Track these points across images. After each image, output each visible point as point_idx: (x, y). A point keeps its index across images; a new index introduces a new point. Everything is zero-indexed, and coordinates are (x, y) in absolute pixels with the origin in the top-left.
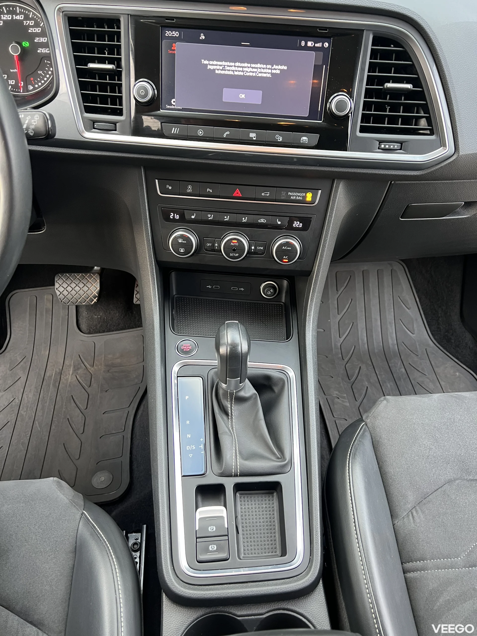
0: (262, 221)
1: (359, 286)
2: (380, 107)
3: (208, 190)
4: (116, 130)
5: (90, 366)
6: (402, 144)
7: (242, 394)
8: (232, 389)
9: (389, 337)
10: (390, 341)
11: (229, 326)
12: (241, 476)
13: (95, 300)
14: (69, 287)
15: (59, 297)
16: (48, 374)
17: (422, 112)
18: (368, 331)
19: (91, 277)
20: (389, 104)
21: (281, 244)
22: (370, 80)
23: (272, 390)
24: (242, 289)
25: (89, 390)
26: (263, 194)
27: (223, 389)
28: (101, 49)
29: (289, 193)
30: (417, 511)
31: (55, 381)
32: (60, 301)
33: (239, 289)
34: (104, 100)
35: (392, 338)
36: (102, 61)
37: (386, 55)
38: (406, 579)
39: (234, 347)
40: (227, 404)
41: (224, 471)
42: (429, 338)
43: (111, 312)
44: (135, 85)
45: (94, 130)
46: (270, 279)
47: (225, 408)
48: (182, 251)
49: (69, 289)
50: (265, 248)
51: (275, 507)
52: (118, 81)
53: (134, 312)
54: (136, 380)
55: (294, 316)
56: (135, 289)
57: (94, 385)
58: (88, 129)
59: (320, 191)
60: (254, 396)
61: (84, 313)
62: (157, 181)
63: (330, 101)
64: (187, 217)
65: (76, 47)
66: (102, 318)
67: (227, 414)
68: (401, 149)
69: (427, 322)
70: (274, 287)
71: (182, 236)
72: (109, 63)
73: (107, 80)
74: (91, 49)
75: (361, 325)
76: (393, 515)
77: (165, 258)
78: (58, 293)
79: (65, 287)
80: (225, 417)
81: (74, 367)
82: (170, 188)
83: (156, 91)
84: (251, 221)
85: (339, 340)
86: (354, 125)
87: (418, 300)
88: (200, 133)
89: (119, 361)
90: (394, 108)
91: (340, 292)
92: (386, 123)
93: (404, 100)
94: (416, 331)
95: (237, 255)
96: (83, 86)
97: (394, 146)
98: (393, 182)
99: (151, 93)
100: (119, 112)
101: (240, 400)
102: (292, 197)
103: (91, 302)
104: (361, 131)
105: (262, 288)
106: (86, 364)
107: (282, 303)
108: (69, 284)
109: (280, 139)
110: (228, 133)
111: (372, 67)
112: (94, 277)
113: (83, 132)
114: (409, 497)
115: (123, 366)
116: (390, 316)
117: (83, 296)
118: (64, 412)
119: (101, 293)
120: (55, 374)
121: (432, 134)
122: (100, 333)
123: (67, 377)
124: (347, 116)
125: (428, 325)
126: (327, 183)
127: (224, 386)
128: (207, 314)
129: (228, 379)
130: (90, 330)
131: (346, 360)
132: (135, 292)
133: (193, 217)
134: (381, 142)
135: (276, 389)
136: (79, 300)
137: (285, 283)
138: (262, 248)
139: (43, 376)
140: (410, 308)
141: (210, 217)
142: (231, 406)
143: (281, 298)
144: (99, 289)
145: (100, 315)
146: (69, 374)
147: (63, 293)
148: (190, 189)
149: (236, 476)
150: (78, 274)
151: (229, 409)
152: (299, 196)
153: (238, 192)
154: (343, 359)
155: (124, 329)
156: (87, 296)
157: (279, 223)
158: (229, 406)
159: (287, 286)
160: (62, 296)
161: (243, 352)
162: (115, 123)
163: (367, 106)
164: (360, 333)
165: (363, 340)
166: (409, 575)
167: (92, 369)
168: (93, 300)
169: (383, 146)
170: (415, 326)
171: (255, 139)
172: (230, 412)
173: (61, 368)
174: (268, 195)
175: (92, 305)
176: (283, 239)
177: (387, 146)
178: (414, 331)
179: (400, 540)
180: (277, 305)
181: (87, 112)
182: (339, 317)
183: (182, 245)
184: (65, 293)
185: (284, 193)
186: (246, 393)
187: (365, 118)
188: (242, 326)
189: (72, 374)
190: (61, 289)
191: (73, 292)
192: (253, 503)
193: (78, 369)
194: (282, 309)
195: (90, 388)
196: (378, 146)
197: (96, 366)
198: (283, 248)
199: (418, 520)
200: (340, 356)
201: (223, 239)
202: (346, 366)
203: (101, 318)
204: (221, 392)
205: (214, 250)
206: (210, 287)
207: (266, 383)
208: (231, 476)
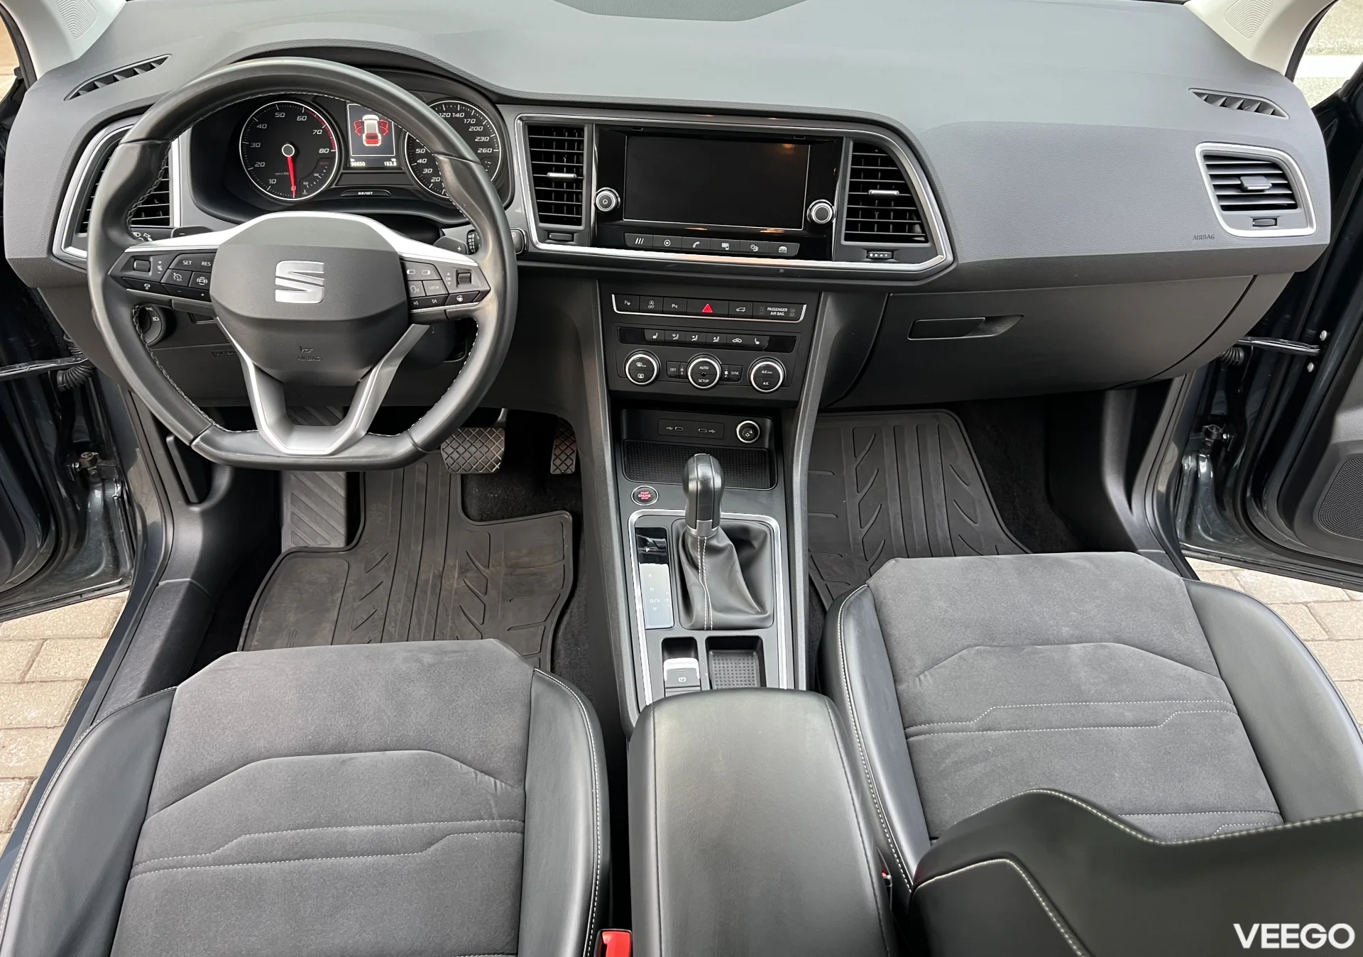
0: (737, 340)
1: (889, 451)
2: (868, 213)
3: (673, 305)
4: (573, 241)
5: (484, 566)
6: (893, 252)
7: (714, 542)
8: (703, 535)
9: (938, 527)
10: (940, 533)
11: (698, 459)
12: (714, 629)
13: (497, 466)
14: (461, 447)
15: (445, 462)
16: (422, 577)
17: (915, 218)
18: (905, 517)
19: (491, 433)
20: (877, 210)
21: (760, 367)
22: (853, 187)
23: (751, 545)
24: (713, 431)
25: (485, 599)
26: (738, 310)
27: (692, 536)
28: (559, 157)
29: (768, 309)
30: (925, 676)
31: (434, 587)
32: (447, 467)
33: (708, 431)
34: (559, 209)
35: (942, 529)
36: (559, 170)
37: (872, 161)
38: (908, 743)
39: (705, 482)
40: (697, 555)
41: (695, 622)
42: (1001, 530)
43: (515, 488)
44: (597, 195)
45: (548, 241)
46: (749, 418)
47: (695, 560)
48: (641, 377)
49: (461, 450)
50: (741, 374)
51: (755, 667)
52: (576, 189)
53: (548, 490)
54: (554, 586)
55: (780, 462)
56: (553, 452)
57: (492, 592)
58: (542, 241)
59: (805, 306)
60: (729, 548)
61: (474, 490)
62: (613, 296)
63: (810, 207)
64: (647, 337)
65: (534, 156)
66: (501, 498)
67: (697, 568)
68: (892, 258)
69: (997, 506)
70: (753, 427)
71: (641, 360)
72: (567, 172)
73: (563, 188)
74: (548, 157)
75: (894, 509)
76: (896, 681)
77: (619, 386)
78: (445, 456)
79: (455, 448)
80: (695, 571)
81: (461, 568)
82: (629, 304)
83: (619, 199)
84: (724, 341)
85: (861, 532)
86: (838, 232)
87: (981, 471)
88: (667, 243)
89: (526, 559)
90: (884, 214)
91: (859, 459)
92: (876, 229)
93: (894, 206)
94: (979, 519)
95: (707, 381)
96: (538, 195)
97: (884, 254)
98: (891, 295)
99: (614, 201)
100: (578, 222)
101: (713, 551)
102: (772, 313)
103: (492, 469)
104: (846, 240)
105: (738, 430)
106: (477, 563)
107: (765, 450)
108: (460, 442)
109: (756, 249)
110: (698, 243)
111: (855, 173)
112: (497, 433)
113: (537, 243)
114: (917, 661)
115: (534, 567)
116: (938, 497)
117: (480, 461)
118: (451, 628)
119: (506, 455)
120: (434, 577)
121: (926, 241)
122: (497, 519)
123: (451, 581)
124: (830, 223)
125: (999, 510)
126: (815, 296)
127: (694, 531)
128: (667, 462)
129: (698, 521)
130: (482, 516)
131: (871, 561)
132: (553, 457)
133: (654, 337)
134: (869, 250)
135: (756, 544)
136: (474, 467)
137: (768, 422)
138: (737, 373)
139: (415, 581)
140: (970, 483)
141: (676, 337)
142: (702, 558)
143: (764, 444)
144: (503, 449)
145: (498, 494)
146: (454, 578)
147: (453, 455)
148: (651, 305)
149: (709, 629)
150: (474, 428)
151: (699, 561)
152: (780, 312)
153: (707, 308)
154: (867, 560)
155: (534, 514)
156: (486, 460)
157: (758, 343)
158: (699, 557)
159: (771, 427)
160: (450, 461)
161: (716, 486)
162: (572, 233)
163: (851, 213)
164: (892, 521)
165: (896, 531)
166: (911, 739)
167: (487, 571)
168: (495, 466)
169: (871, 255)
170: (978, 511)
171: (727, 249)
172: (700, 564)
173: (441, 569)
174: (743, 311)
175: (493, 474)
176: (761, 362)
177: (876, 255)
178: (977, 518)
179: (904, 703)
180: (759, 451)
181: (541, 222)
182: (860, 496)
183: (641, 370)
184: (455, 455)
185: (762, 309)
186: (718, 542)
187: (850, 225)
188: (715, 459)
189: (459, 577)
190: (450, 450)
191: (467, 455)
192: (729, 661)
193: (467, 570)
194: (765, 456)
195: (486, 597)
196: (866, 255)
197: (493, 566)
198: (763, 372)
199: (925, 684)
200: (863, 554)
201: (689, 364)
202: (871, 569)
203: (499, 497)
204: (689, 541)
205: (679, 376)
206: (670, 428)
207: (743, 537)
208: (703, 629)
